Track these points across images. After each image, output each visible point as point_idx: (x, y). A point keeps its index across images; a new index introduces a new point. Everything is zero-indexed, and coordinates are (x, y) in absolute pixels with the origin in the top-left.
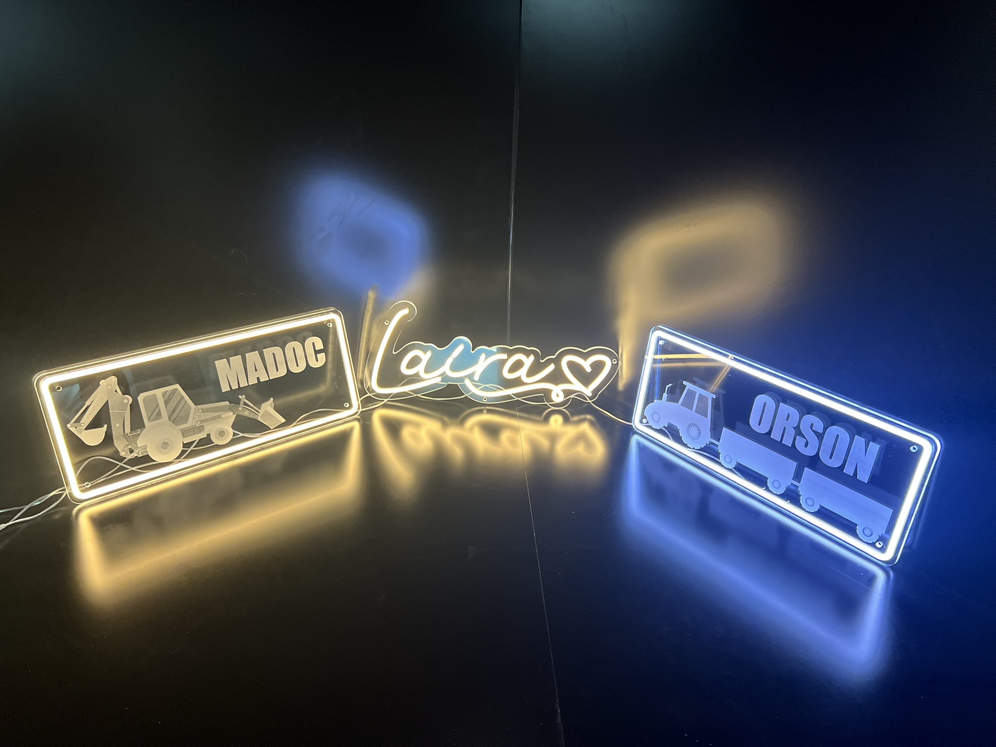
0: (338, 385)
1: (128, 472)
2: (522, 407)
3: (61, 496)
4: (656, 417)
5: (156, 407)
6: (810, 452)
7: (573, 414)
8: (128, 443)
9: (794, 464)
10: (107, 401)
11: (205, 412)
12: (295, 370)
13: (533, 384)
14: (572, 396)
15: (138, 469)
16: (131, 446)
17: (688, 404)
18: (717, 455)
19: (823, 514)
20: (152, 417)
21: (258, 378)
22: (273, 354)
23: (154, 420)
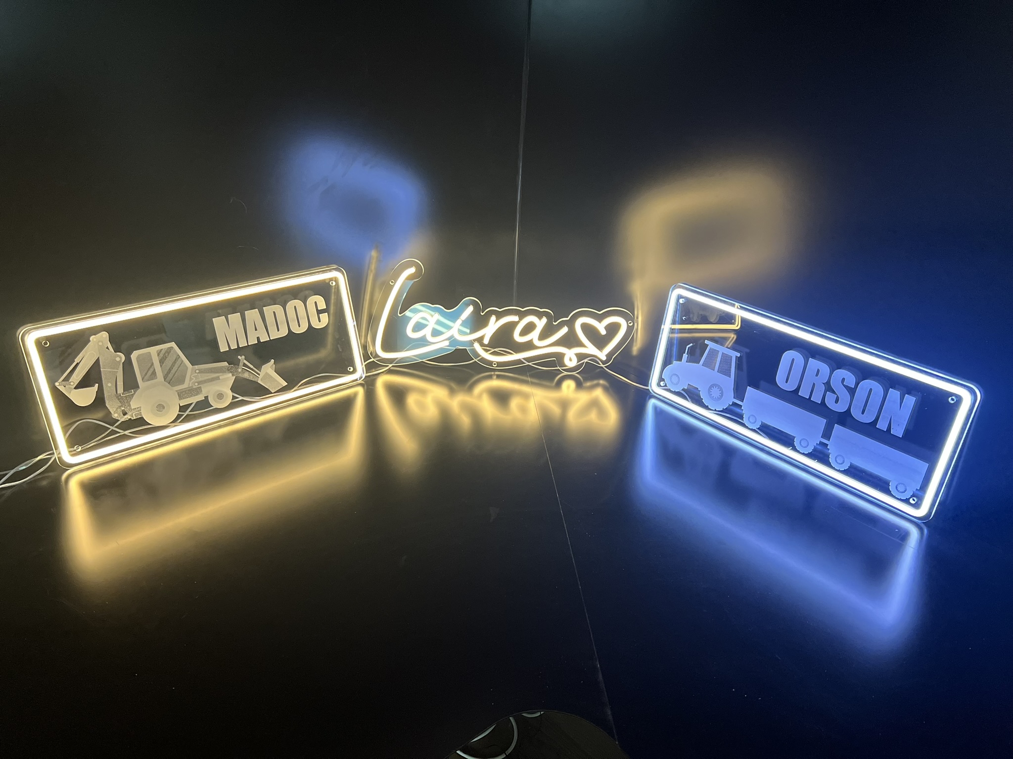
0: (341, 346)
1: (120, 435)
2: (533, 372)
3: (49, 460)
4: (675, 379)
5: (151, 366)
6: (840, 408)
7: (586, 379)
8: (121, 405)
9: (822, 422)
10: (99, 358)
11: (202, 372)
12: (297, 330)
13: (545, 347)
14: (586, 360)
15: (130, 433)
16: (124, 407)
17: (709, 364)
18: (741, 417)
19: (853, 472)
20: (146, 376)
21: (258, 338)
22: (274, 312)
23: (148, 380)
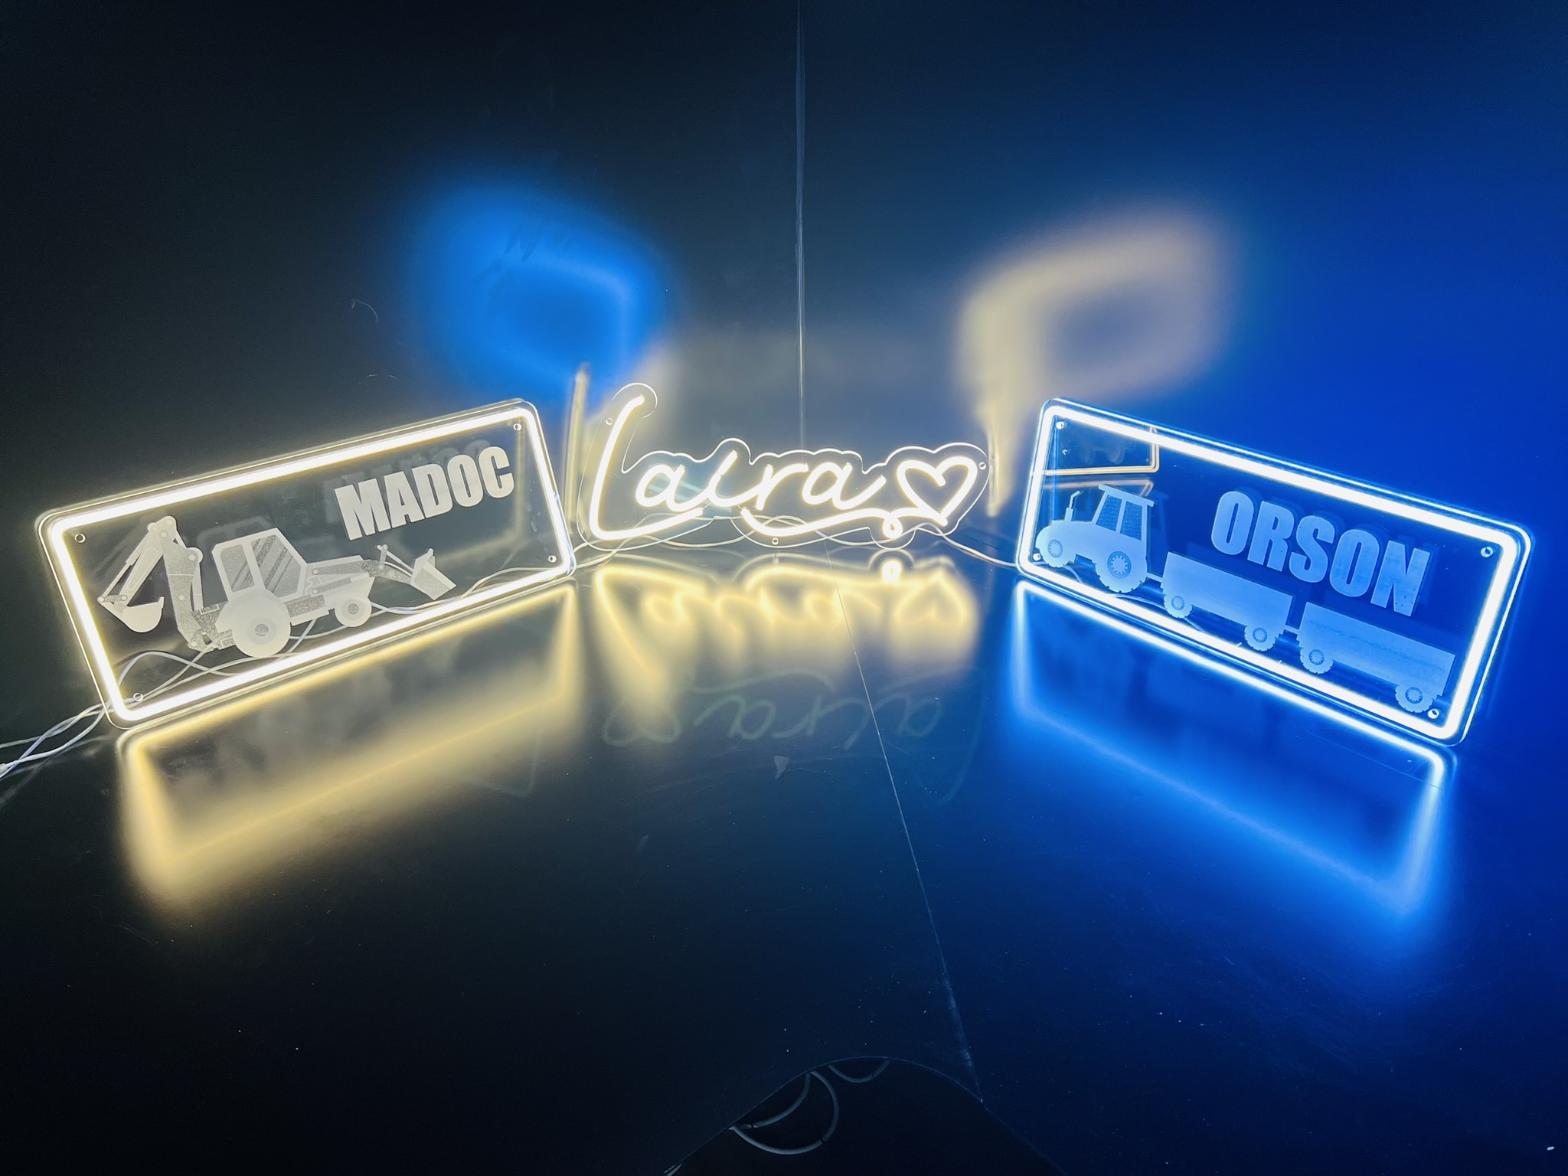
0: (537, 526)
1: (203, 675)
2: (835, 550)
3: (94, 720)
4: (1055, 548)
6: (1314, 576)
7: (918, 557)
8: (200, 628)
9: (1288, 599)
10: (162, 557)
11: (323, 573)
12: (466, 502)
13: (851, 511)
14: (916, 528)
15: (218, 670)
16: (207, 632)
17: (1108, 521)
18: (1161, 601)
19: (1338, 675)
20: (237, 583)
21: (407, 517)
22: (429, 476)
23: (241, 588)
